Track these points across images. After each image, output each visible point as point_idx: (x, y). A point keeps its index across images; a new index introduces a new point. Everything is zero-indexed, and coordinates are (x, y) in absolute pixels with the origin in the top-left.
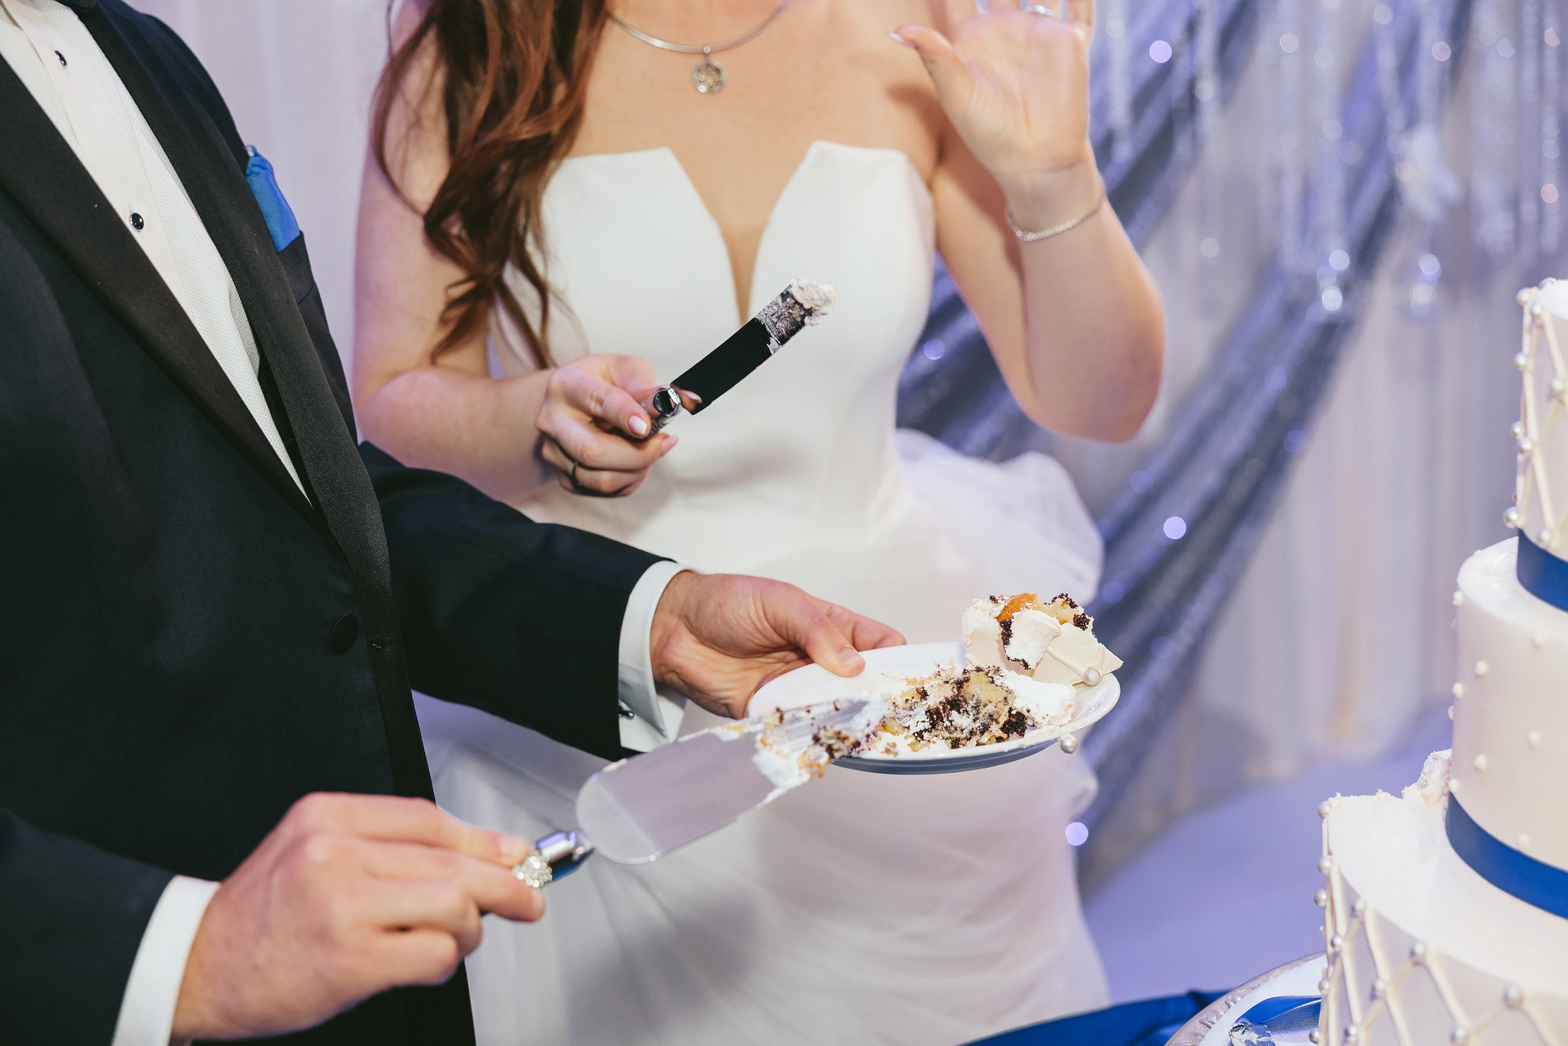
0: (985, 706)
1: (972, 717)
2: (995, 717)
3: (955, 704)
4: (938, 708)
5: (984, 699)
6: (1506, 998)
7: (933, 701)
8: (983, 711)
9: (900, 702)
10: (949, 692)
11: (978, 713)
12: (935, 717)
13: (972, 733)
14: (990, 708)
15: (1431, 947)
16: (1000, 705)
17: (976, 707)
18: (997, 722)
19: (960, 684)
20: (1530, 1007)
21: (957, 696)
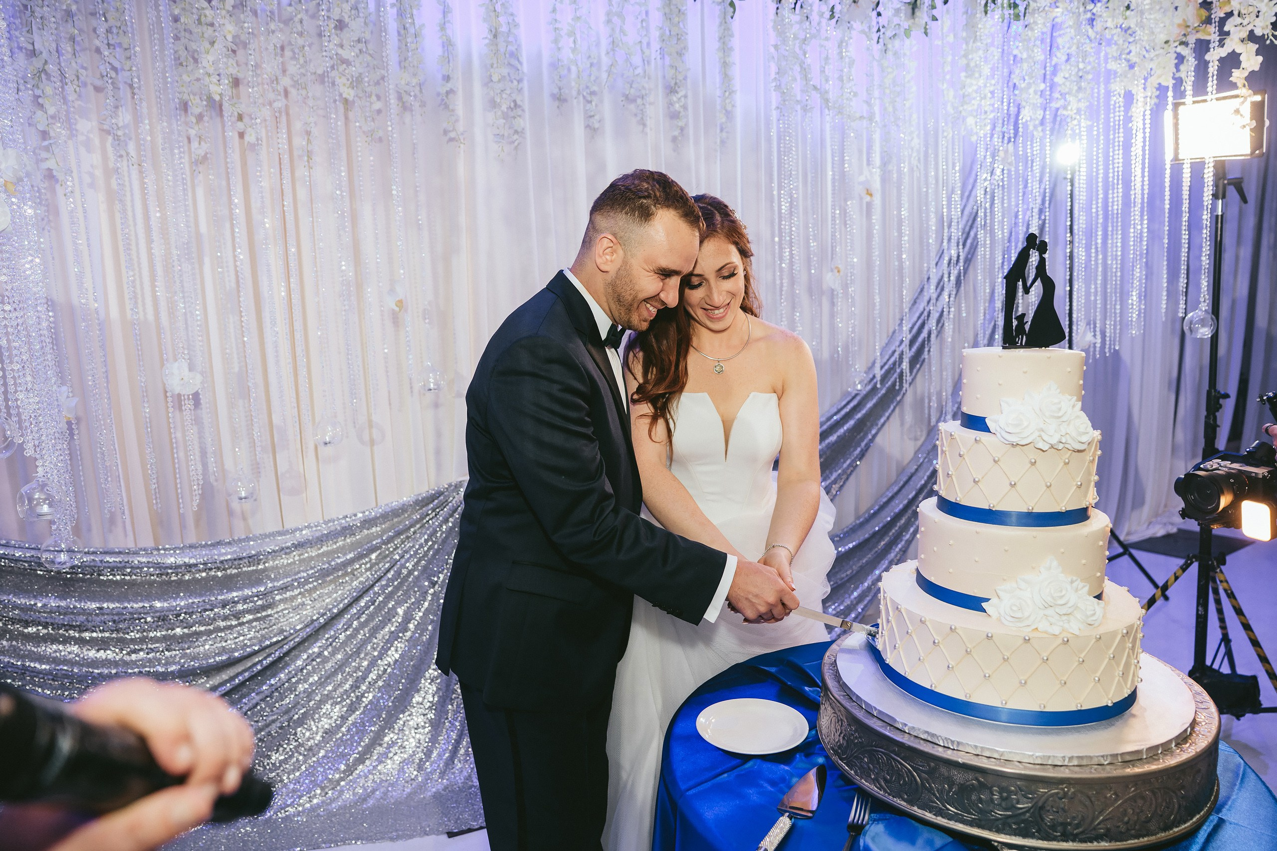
6: (921, 621)
15: (903, 607)
20: (927, 623)
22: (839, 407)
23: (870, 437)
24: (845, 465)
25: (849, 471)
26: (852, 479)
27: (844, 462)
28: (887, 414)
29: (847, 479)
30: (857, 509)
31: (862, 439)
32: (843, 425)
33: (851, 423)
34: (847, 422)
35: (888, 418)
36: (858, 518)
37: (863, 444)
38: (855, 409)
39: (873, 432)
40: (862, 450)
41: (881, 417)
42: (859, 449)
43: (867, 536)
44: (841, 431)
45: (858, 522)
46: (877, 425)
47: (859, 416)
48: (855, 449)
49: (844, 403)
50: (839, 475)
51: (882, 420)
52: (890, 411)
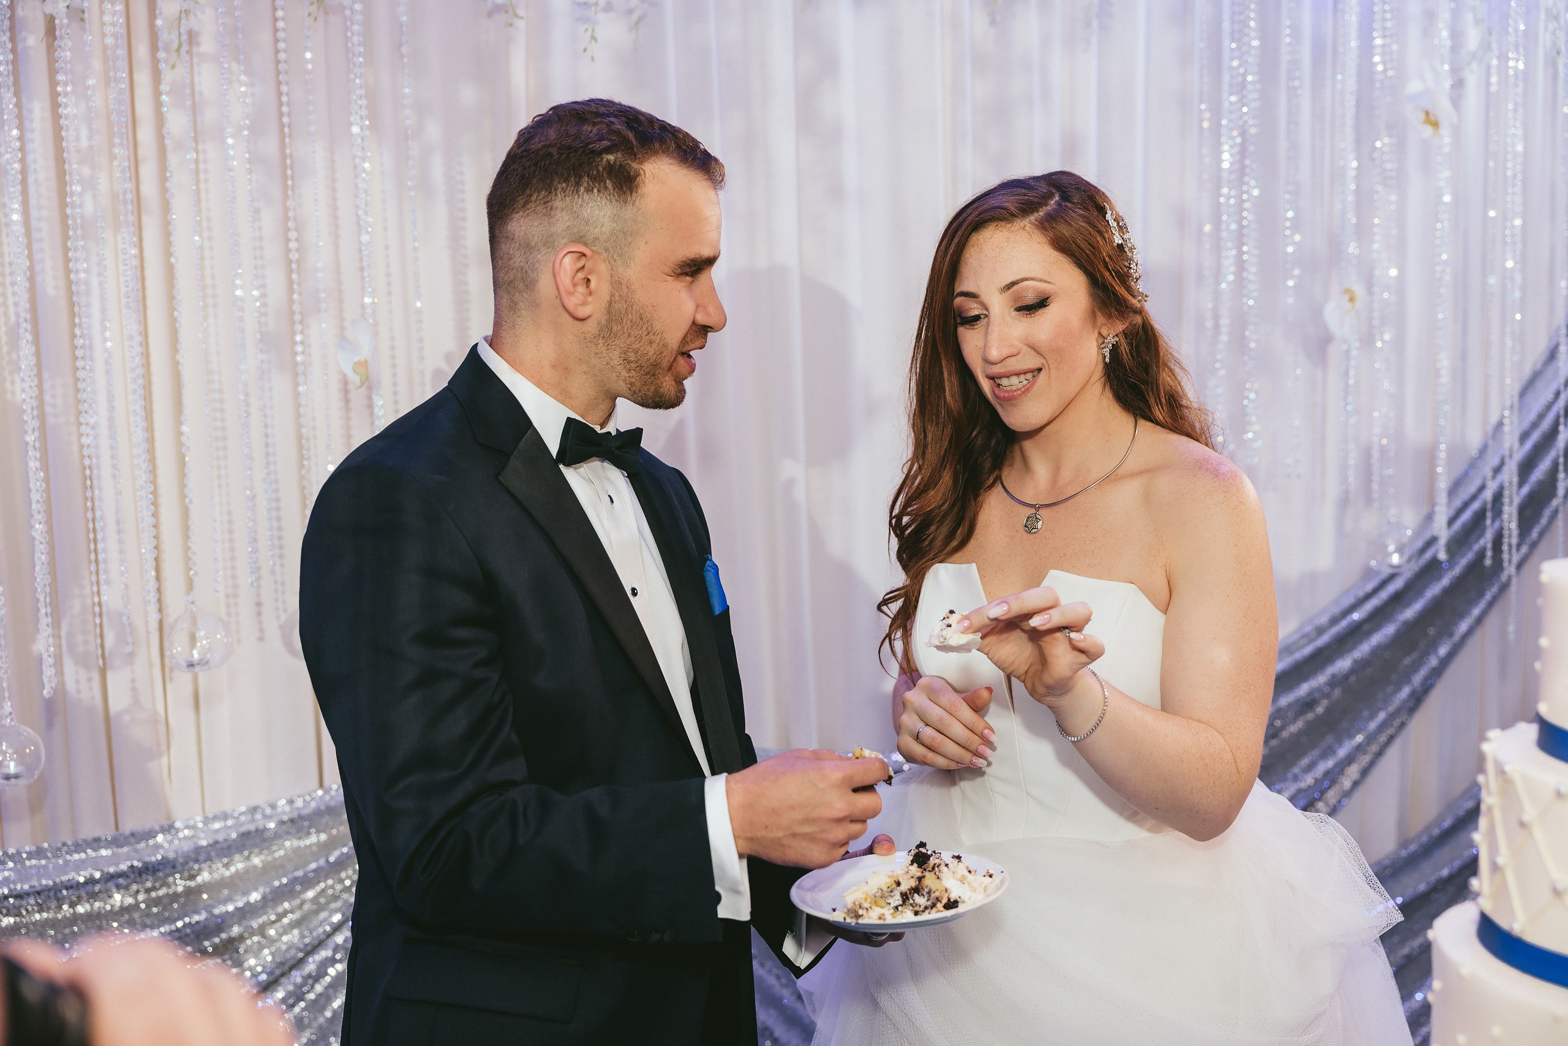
0: (934, 892)
1: (926, 898)
2: (940, 899)
3: (916, 890)
4: (906, 893)
5: (933, 889)
7: (904, 887)
8: (933, 895)
9: (885, 888)
10: (913, 883)
11: (930, 896)
12: (905, 897)
13: (926, 908)
14: (937, 894)
16: (943, 893)
17: (929, 893)
18: (941, 902)
19: (920, 879)
21: (918, 885)
22: (1361, 593)
23: (1433, 662)
24: (1373, 726)
25: (1383, 738)
26: (1392, 755)
27: (1372, 716)
28: (1476, 612)
29: (1379, 754)
30: (1401, 823)
31: (1415, 667)
32: (1369, 634)
33: (1389, 630)
34: (1377, 628)
35: (1479, 620)
36: (1404, 844)
37: (1418, 679)
38: (1398, 600)
39: (1443, 651)
40: (1413, 693)
41: (1462, 615)
42: (1405, 692)
43: (1422, 887)
44: (1364, 649)
45: (1404, 853)
46: (1451, 635)
47: (1409, 613)
48: (1398, 689)
49: (1370, 587)
50: (1359, 748)
51: (1463, 626)
52: (1482, 604)
